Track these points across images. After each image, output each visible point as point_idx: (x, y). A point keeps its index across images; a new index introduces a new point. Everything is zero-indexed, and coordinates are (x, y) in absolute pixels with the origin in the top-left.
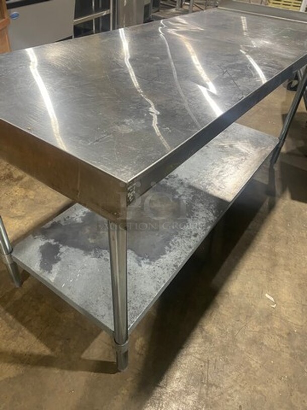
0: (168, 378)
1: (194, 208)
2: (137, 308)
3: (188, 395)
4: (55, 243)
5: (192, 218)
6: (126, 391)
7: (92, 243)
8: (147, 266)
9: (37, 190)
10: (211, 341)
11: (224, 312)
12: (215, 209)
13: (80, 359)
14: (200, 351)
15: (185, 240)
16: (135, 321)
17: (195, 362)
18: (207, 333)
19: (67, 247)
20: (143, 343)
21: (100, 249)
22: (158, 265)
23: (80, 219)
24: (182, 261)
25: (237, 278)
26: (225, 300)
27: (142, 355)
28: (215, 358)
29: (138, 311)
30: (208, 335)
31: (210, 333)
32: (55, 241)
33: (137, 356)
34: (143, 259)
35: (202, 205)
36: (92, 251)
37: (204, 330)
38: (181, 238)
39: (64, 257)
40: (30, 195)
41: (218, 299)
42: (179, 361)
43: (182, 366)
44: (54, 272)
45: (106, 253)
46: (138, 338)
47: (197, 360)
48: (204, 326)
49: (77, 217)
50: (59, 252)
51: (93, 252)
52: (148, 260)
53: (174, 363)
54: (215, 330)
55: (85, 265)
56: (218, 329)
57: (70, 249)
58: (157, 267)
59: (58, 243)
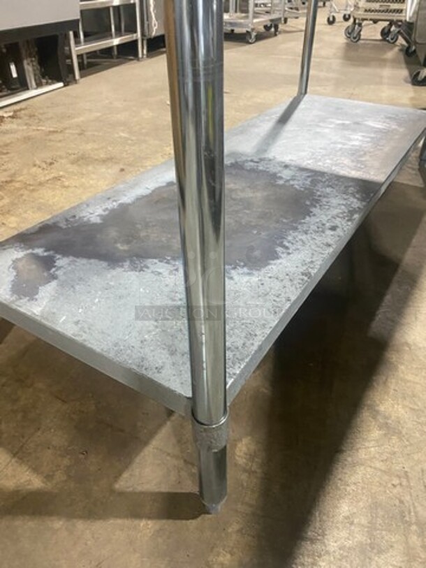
0: (325, 518)
1: (319, 193)
2: (237, 348)
3: (380, 552)
4: (46, 254)
5: (318, 207)
6: (228, 556)
7: (125, 251)
8: (246, 278)
9: (25, 215)
10: (401, 433)
11: (410, 377)
12: (357, 192)
13: (112, 491)
14: (382, 454)
15: (313, 236)
16: (238, 372)
17: (377, 479)
18: (386, 418)
19: (71, 258)
20: (253, 447)
21: (142, 257)
22: (269, 275)
23: (98, 218)
24: (318, 267)
25: (416, 318)
26: (406, 357)
27: (256, 472)
28: (420, 466)
29: (241, 353)
30: (390, 421)
31: (393, 418)
32: (45, 251)
33: (244, 477)
34: (234, 268)
35: (332, 189)
36: (125, 261)
37: (378, 412)
38: (306, 233)
39: (65, 273)
40: (10, 223)
41: (392, 356)
42: (340, 479)
43: (348, 488)
44: (43, 298)
45: (156, 263)
46: (240, 440)
47: (379, 473)
48: (378, 405)
49: (91, 216)
50: (55, 266)
51: (127, 264)
52: (245, 270)
53: (331, 483)
54: (401, 411)
55: (112, 283)
56: (407, 409)
57: (78, 260)
58: (267, 279)
59: (51, 253)
